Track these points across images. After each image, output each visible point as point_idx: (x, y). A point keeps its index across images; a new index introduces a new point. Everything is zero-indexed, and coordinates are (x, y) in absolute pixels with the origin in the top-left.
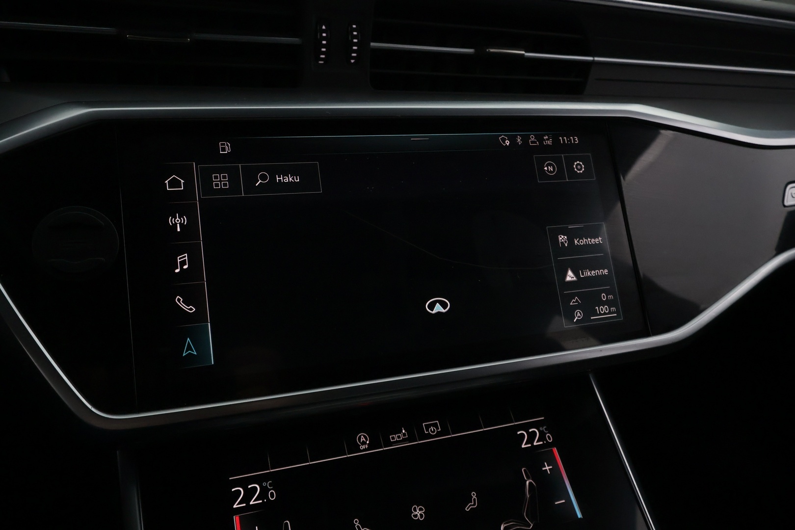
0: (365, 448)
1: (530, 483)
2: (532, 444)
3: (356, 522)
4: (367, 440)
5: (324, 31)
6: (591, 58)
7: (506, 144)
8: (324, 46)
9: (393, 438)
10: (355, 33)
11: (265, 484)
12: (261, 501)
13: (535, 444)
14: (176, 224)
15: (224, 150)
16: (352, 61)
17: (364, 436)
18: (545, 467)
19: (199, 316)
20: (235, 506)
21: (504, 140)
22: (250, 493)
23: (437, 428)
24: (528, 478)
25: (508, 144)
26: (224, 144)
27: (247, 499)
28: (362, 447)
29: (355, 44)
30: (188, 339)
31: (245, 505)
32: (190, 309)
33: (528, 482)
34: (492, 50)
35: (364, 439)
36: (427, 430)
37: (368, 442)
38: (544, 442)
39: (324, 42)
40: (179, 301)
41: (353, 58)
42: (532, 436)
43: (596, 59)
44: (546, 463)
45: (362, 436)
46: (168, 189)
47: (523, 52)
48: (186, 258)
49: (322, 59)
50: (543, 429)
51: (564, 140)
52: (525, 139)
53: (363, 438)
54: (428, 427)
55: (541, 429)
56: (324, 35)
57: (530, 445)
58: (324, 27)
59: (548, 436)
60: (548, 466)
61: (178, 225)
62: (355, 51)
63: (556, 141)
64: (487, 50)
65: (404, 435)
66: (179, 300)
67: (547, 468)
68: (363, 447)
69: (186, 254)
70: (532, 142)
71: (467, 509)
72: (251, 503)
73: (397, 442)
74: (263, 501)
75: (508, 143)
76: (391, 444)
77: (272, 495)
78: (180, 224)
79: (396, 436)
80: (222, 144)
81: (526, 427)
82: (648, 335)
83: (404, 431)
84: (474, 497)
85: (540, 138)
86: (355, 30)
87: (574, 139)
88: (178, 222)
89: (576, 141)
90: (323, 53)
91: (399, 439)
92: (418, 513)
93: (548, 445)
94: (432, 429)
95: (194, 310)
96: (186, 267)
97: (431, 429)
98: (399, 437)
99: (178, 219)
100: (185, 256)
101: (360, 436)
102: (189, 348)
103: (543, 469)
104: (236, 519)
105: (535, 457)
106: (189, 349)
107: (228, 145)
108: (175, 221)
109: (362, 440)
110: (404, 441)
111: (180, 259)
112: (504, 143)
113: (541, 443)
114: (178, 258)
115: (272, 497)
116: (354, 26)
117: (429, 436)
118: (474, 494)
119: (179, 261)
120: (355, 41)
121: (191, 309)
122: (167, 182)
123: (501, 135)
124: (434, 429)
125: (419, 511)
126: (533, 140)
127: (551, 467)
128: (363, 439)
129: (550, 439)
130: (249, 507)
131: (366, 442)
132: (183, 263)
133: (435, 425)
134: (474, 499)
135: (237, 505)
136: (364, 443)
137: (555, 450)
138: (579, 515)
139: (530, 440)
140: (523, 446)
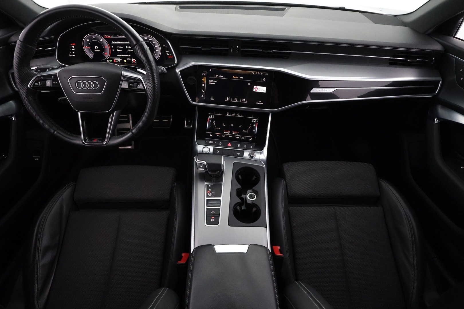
19: (204, 92)
20: (208, 117)
22: (211, 116)
26: (210, 70)
27: (210, 117)
32: (203, 91)
33: (250, 126)
42: (254, 120)
43: (292, 52)
50: (257, 119)
52: (257, 73)
53: (228, 113)
54: (238, 114)
63: (263, 74)
68: (227, 115)
71: (239, 127)
75: (254, 73)
78: (204, 80)
81: (254, 119)
85: (260, 73)
87: (267, 74)
91: (233, 115)
96: (203, 86)
100: (203, 84)
104: (208, 119)
105: (253, 123)
106: (202, 96)
117: (238, 116)
122: (203, 74)
127: (255, 126)
133: (240, 114)
137: (257, 123)
138: (256, 133)
139: (254, 121)
140: (252, 121)
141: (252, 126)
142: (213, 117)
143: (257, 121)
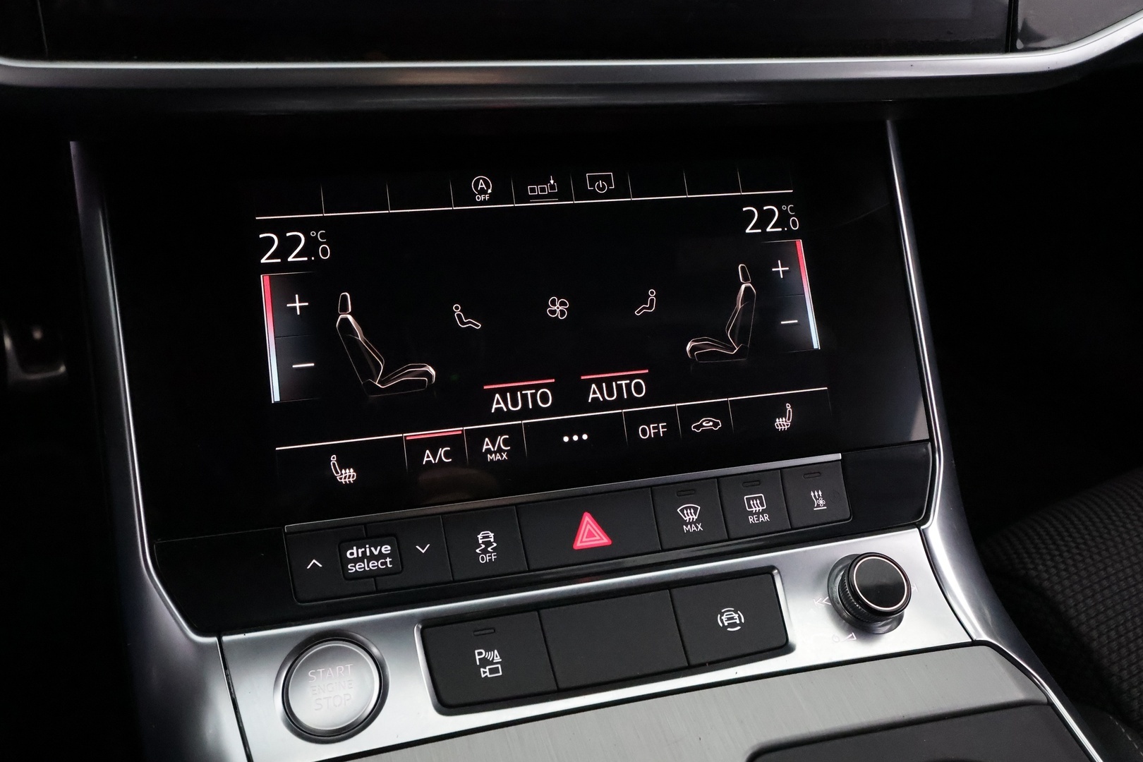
0: (485, 199)
1: (747, 289)
2: (764, 228)
3: (457, 308)
4: (488, 187)
9: (533, 190)
11: (313, 234)
12: (306, 259)
13: (768, 229)
17: (484, 180)
18: (778, 267)
20: (263, 261)
22: (288, 244)
23: (610, 184)
24: (746, 280)
27: (283, 251)
28: (479, 198)
31: (279, 260)
33: (743, 286)
35: (484, 186)
36: (592, 185)
37: (490, 191)
38: (783, 229)
42: (765, 218)
44: (780, 262)
45: (481, 181)
50: (787, 208)
54: (593, 180)
55: (784, 207)
57: (760, 231)
59: (793, 221)
60: (782, 266)
65: (552, 187)
67: (780, 269)
71: (638, 313)
72: (290, 259)
73: (538, 197)
74: (310, 259)
76: (528, 199)
77: (324, 251)
79: (538, 188)
81: (758, 202)
83: (552, 182)
84: (652, 297)
91: (542, 193)
92: (558, 308)
93: (789, 234)
94: (601, 184)
97: (599, 185)
98: (543, 190)
101: (478, 180)
103: (774, 270)
104: (265, 280)
109: (480, 186)
110: (550, 196)
113: (780, 229)
115: (325, 253)
117: (594, 195)
118: (652, 293)
124: (603, 184)
125: (560, 305)
127: (787, 268)
128: (482, 185)
129: (795, 226)
130: (285, 266)
131: (487, 190)
133: (607, 179)
134: (652, 300)
135: (267, 259)
136: (483, 192)
137: (801, 243)
138: (815, 345)
139: (762, 223)
140: (748, 231)
141: (760, 276)
142: (325, 252)
143: (795, 224)
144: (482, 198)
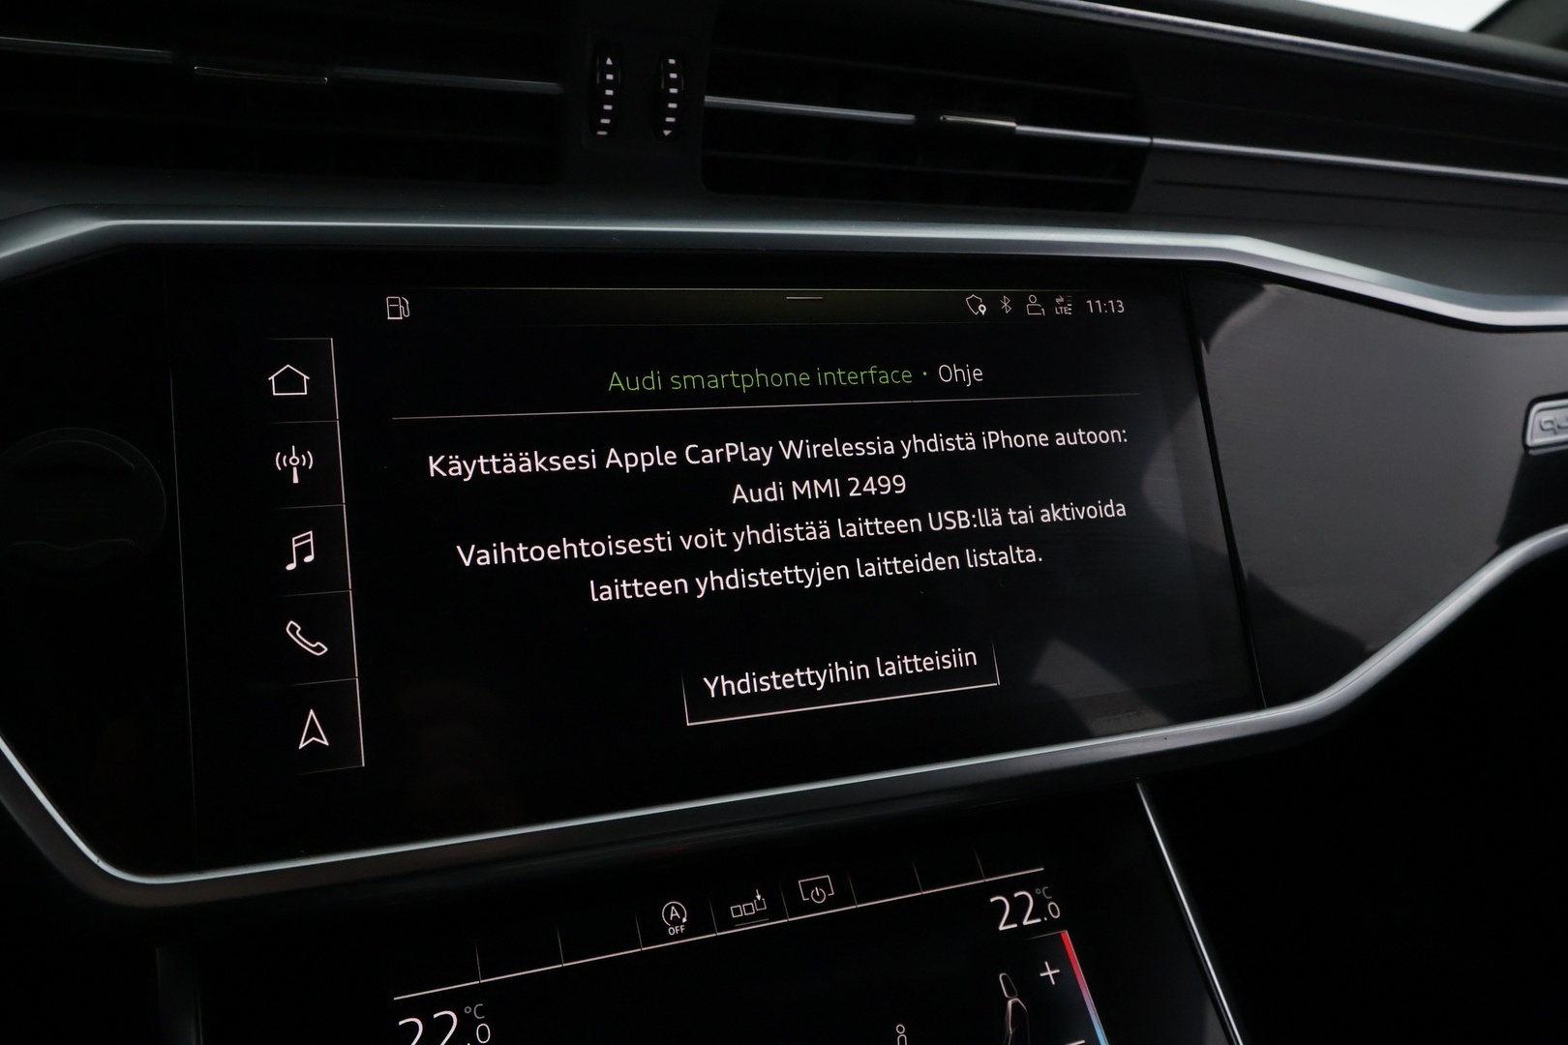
0: (679, 932)
1: (1015, 1005)
2: (1019, 921)
4: (682, 915)
5: (610, 69)
6: (1146, 140)
7: (980, 313)
8: (609, 100)
9: (737, 911)
10: (673, 76)
11: (468, 1010)
13: (1025, 922)
14: (290, 467)
15: (395, 312)
16: (667, 133)
17: (676, 906)
18: (1046, 971)
19: (336, 662)
21: (975, 304)
22: (436, 1030)
23: (828, 891)
24: (1011, 993)
25: (983, 312)
26: (396, 301)
28: (672, 931)
29: (673, 98)
30: (312, 712)
32: (317, 649)
33: (1010, 1003)
34: (950, 118)
35: (677, 914)
36: (807, 895)
37: (684, 920)
38: (1042, 920)
39: (609, 92)
40: (294, 631)
41: (669, 126)
42: (1019, 907)
43: (1157, 141)
44: (1046, 963)
45: (673, 908)
46: (274, 394)
47: (1013, 124)
48: (311, 540)
49: (604, 127)
50: (1042, 891)
51: (1095, 306)
52: (1018, 302)
53: (674, 911)
54: (808, 887)
55: (1038, 891)
56: (610, 77)
57: (1015, 926)
58: (609, 62)
59: (1053, 907)
60: (1051, 969)
61: (295, 469)
62: (672, 113)
63: (1079, 307)
64: (941, 118)
65: (760, 903)
66: (292, 629)
67: (1050, 973)
68: (674, 930)
69: (311, 533)
70: (1033, 309)
73: (745, 919)
75: (983, 309)
76: (732, 924)
77: (483, 1031)
78: (299, 467)
79: (742, 907)
80: (391, 301)
81: (1007, 888)
82: (1258, 707)
83: (759, 897)
84: (902, 1034)
85: (1047, 302)
86: (673, 69)
87: (1116, 305)
88: (294, 462)
89: (1121, 309)
90: (607, 114)
91: (749, 914)
93: (1050, 925)
94: (818, 893)
95: (326, 649)
96: (309, 559)
97: (815, 893)
98: (749, 909)
99: (294, 457)
100: (308, 537)
101: (669, 908)
102: (313, 731)
103: (1042, 975)
105: (1026, 950)
106: (313, 734)
107: (403, 303)
108: (287, 461)
109: (672, 915)
110: (759, 916)
111: (297, 541)
112: (976, 310)
113: (1039, 920)
114: (294, 539)
116: (672, 61)
117: (812, 907)
118: (901, 1029)
119: (294, 546)
120: (673, 91)
121: (319, 649)
122: (272, 378)
123: (970, 294)
124: (820, 892)
126: (1033, 303)
127: (1058, 971)
128: (674, 914)
129: (1055, 914)
131: (681, 919)
132: (304, 551)
133: (823, 884)
134: (902, 1039)
136: (676, 922)
137: (1066, 935)
139: (1016, 915)
140: (1001, 928)
141: (1028, 984)
142: (484, 1034)
143: (1054, 910)
144: (676, 930)
